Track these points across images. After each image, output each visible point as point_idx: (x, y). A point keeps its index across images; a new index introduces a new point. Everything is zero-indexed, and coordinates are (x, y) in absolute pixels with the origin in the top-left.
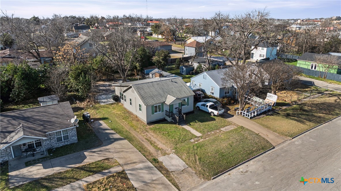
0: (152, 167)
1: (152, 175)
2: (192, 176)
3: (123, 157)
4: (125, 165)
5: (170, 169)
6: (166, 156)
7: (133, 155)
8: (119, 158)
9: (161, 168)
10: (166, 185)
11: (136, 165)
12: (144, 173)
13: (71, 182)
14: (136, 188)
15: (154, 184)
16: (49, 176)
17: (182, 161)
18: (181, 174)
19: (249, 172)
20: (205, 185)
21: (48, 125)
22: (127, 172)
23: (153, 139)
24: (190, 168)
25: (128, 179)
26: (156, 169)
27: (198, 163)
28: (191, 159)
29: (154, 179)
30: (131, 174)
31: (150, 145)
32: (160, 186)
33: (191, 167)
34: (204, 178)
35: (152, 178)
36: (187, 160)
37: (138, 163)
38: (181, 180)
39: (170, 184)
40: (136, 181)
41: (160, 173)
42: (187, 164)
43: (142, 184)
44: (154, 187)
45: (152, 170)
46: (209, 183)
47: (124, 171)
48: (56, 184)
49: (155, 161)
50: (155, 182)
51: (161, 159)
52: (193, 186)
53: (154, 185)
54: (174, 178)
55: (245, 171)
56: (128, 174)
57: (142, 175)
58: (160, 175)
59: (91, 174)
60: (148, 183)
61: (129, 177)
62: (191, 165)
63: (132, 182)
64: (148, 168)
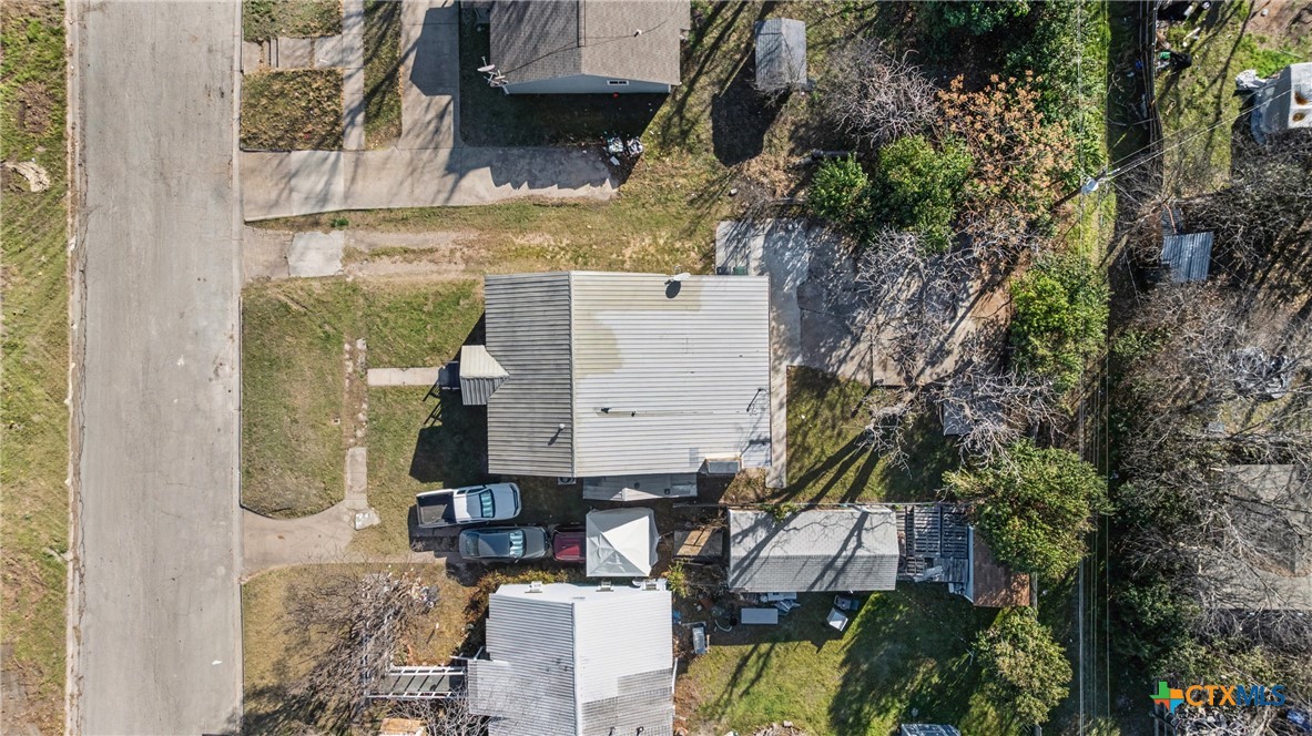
0: (323, 206)
1: (303, 196)
2: (267, 268)
3: (388, 166)
4: (357, 159)
5: (300, 237)
6: (342, 255)
7: (385, 190)
8: (388, 158)
9: (312, 222)
10: (272, 207)
11: (346, 180)
12: (317, 183)
13: (367, 50)
14: (289, 151)
15: (283, 189)
16: (399, 15)
17: (311, 275)
18: (282, 250)
19: (213, 376)
20: (236, 272)
21: (511, 14)
22: (334, 154)
23: (423, 266)
24: (286, 276)
25: (317, 147)
26: (316, 211)
27: (282, 298)
28: (299, 292)
29: (294, 195)
30: (326, 159)
31: (403, 245)
32: (274, 195)
33: (287, 281)
34: (251, 285)
35: (299, 192)
36: (305, 285)
37: (348, 184)
38: (267, 242)
39: (269, 217)
40: (305, 160)
41: (303, 213)
42: (296, 279)
43: (293, 168)
44: (277, 184)
45: (318, 202)
46: (237, 287)
47: (341, 148)
48: (373, 26)
49: (339, 222)
50: (286, 192)
51: (338, 238)
52: (245, 253)
53: (282, 186)
54: (278, 232)
55: (220, 372)
56: (327, 152)
57: (313, 178)
58: (296, 209)
59: (368, 90)
60: (290, 180)
61: (320, 154)
62: (289, 284)
63: (306, 152)
64: (324, 198)
